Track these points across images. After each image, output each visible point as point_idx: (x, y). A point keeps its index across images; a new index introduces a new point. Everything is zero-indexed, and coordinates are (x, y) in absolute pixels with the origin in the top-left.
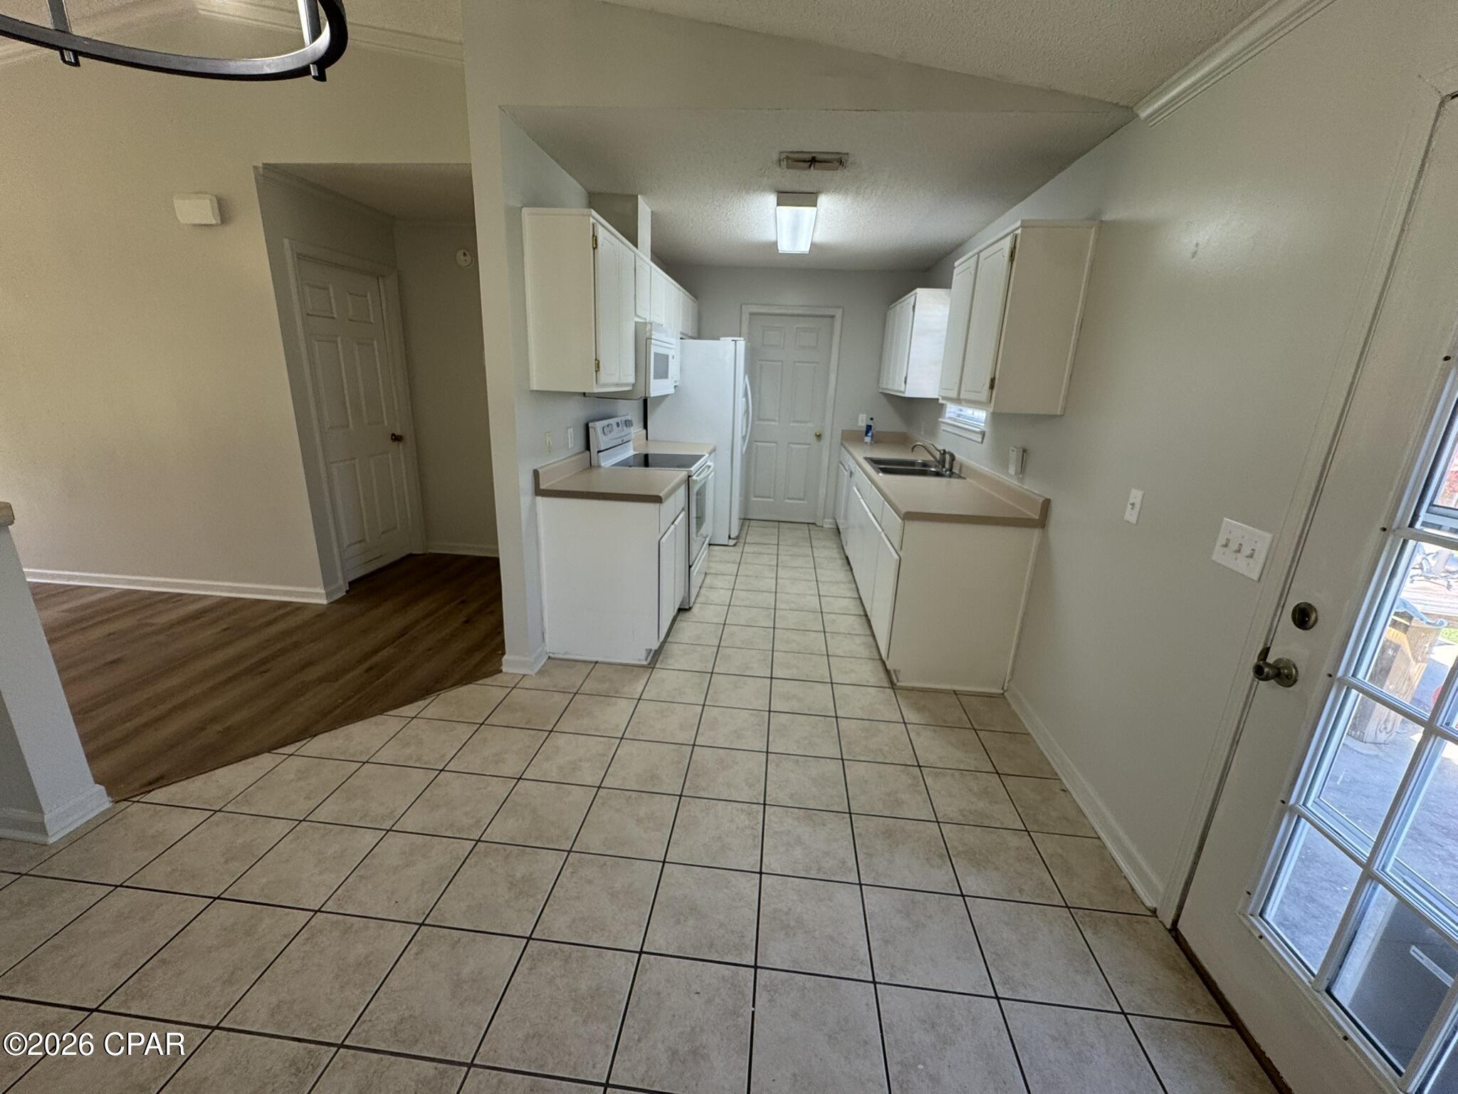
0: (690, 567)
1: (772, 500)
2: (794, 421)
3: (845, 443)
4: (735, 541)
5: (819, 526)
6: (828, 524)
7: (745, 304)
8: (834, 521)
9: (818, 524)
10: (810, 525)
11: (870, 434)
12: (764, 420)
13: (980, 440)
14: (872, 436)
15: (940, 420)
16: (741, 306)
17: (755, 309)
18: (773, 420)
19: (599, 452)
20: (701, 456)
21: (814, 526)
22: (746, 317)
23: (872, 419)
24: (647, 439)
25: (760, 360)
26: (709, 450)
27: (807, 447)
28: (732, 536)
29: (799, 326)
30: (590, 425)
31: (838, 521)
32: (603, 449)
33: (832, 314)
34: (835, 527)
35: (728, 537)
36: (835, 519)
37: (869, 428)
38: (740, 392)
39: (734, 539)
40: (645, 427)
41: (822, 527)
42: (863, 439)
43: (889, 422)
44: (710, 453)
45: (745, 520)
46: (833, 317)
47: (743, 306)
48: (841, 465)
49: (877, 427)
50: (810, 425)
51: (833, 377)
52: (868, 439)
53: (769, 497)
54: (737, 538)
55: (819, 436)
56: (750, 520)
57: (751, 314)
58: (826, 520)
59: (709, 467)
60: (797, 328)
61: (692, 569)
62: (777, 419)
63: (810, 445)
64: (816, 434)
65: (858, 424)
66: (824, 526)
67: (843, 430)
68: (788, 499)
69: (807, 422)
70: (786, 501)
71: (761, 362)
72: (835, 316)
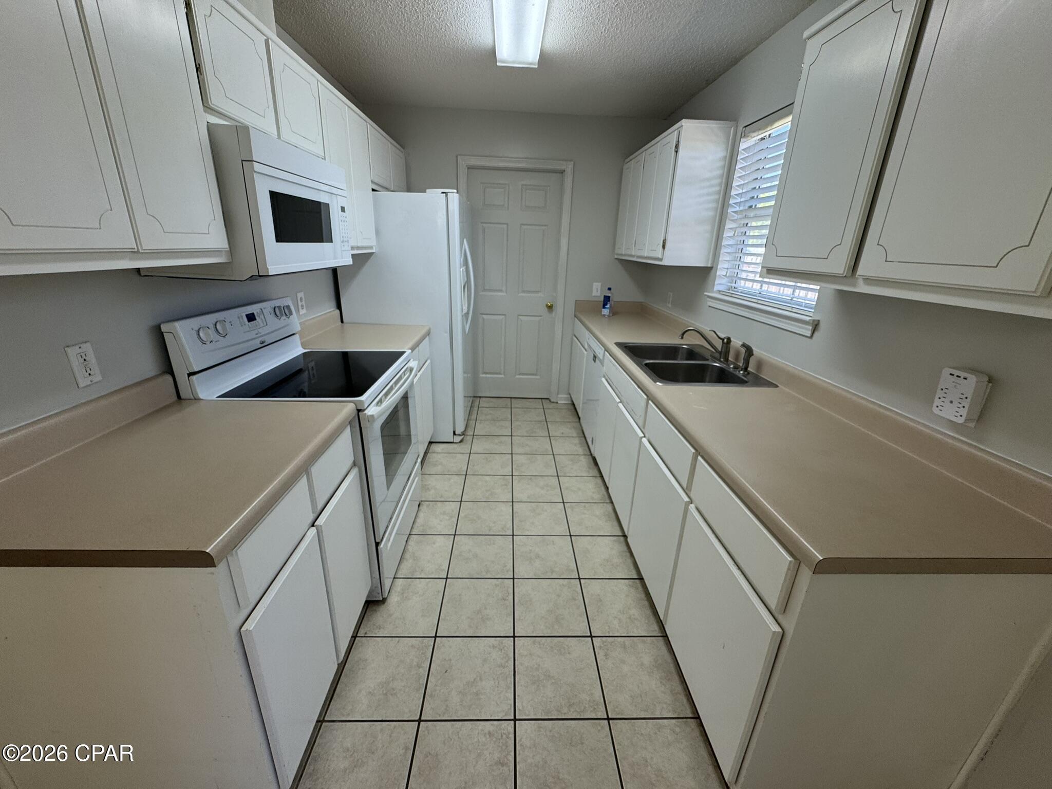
0: (377, 544)
1: (502, 376)
2: (524, 292)
3: (579, 315)
4: (461, 438)
5: (553, 402)
6: (562, 399)
7: (460, 155)
8: (569, 396)
9: (552, 400)
10: (543, 400)
11: (608, 306)
12: (490, 290)
13: (809, 334)
14: (611, 308)
15: (705, 293)
16: (457, 157)
17: (474, 161)
18: (501, 291)
19: (191, 374)
20: (401, 354)
21: (548, 401)
22: (463, 171)
23: (610, 289)
24: (342, 321)
25: (482, 223)
26: (411, 344)
27: (537, 319)
28: (456, 433)
29: (524, 183)
30: (164, 328)
31: (572, 396)
32: (196, 369)
33: (563, 168)
34: (570, 402)
35: (452, 433)
36: (570, 394)
37: (607, 299)
38: (457, 259)
39: (459, 435)
40: (339, 307)
41: (557, 403)
42: (601, 311)
43: (625, 291)
44: (413, 349)
45: (474, 399)
46: (562, 172)
47: (459, 157)
48: (574, 337)
49: (615, 297)
50: (540, 294)
51: (564, 242)
52: (606, 312)
53: (500, 374)
54: (463, 434)
55: (550, 308)
56: (480, 397)
57: (470, 168)
58: (560, 396)
59: (411, 370)
60: (522, 185)
61: (382, 546)
62: (504, 289)
63: (541, 316)
64: (547, 305)
65: (593, 295)
66: (559, 402)
67: (576, 301)
68: (520, 374)
69: (537, 292)
70: (517, 376)
71: (484, 225)
72: (564, 171)
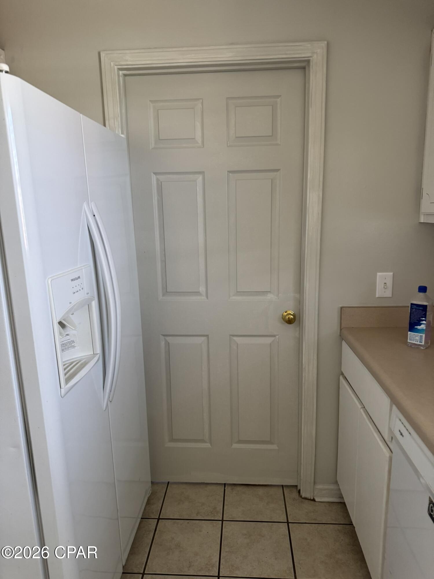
1: (208, 445)
2: (239, 293)
3: (349, 336)
5: (305, 498)
6: (322, 494)
7: (105, 51)
8: (334, 489)
9: (304, 493)
10: (287, 492)
12: (178, 293)
16: (100, 53)
21: (295, 493)
27: (267, 341)
31: (340, 490)
33: (307, 56)
34: (336, 499)
36: (336, 485)
41: (314, 500)
46: (305, 65)
47: (103, 55)
48: (341, 377)
50: (270, 296)
58: (319, 487)
60: (228, 98)
62: (202, 289)
63: (274, 336)
64: (283, 318)
65: (377, 296)
66: (317, 500)
67: (342, 308)
68: (240, 442)
69: (265, 293)
70: (235, 446)
71: (161, 177)
72: (308, 61)
